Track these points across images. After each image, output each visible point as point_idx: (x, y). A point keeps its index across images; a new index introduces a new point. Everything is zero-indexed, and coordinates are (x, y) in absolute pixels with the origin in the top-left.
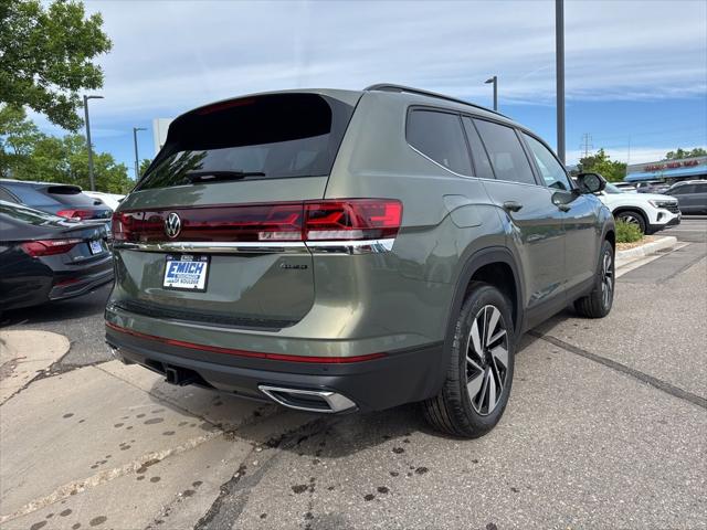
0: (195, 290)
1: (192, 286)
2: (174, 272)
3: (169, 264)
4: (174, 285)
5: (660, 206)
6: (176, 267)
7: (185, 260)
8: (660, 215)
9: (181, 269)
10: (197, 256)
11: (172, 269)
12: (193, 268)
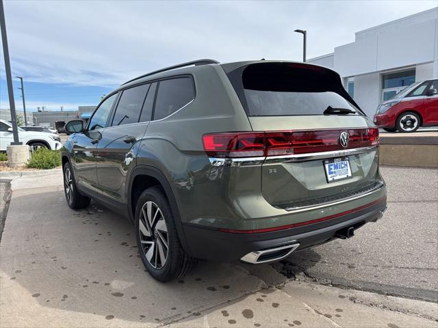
0: (348, 178)
1: (345, 176)
2: (333, 170)
3: (327, 166)
4: (335, 178)
5: (56, 140)
6: (333, 167)
7: (337, 162)
8: (56, 145)
9: (336, 167)
10: (343, 158)
11: (330, 169)
12: (343, 166)
